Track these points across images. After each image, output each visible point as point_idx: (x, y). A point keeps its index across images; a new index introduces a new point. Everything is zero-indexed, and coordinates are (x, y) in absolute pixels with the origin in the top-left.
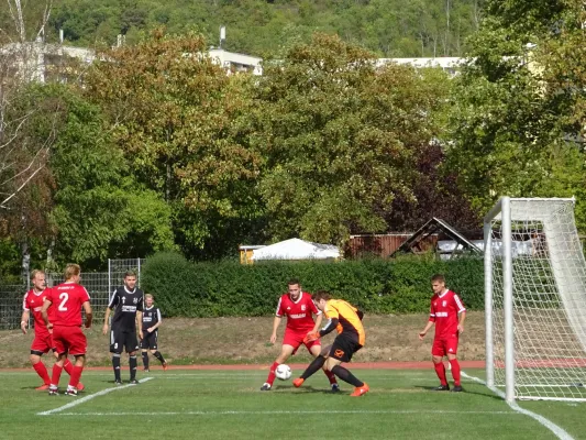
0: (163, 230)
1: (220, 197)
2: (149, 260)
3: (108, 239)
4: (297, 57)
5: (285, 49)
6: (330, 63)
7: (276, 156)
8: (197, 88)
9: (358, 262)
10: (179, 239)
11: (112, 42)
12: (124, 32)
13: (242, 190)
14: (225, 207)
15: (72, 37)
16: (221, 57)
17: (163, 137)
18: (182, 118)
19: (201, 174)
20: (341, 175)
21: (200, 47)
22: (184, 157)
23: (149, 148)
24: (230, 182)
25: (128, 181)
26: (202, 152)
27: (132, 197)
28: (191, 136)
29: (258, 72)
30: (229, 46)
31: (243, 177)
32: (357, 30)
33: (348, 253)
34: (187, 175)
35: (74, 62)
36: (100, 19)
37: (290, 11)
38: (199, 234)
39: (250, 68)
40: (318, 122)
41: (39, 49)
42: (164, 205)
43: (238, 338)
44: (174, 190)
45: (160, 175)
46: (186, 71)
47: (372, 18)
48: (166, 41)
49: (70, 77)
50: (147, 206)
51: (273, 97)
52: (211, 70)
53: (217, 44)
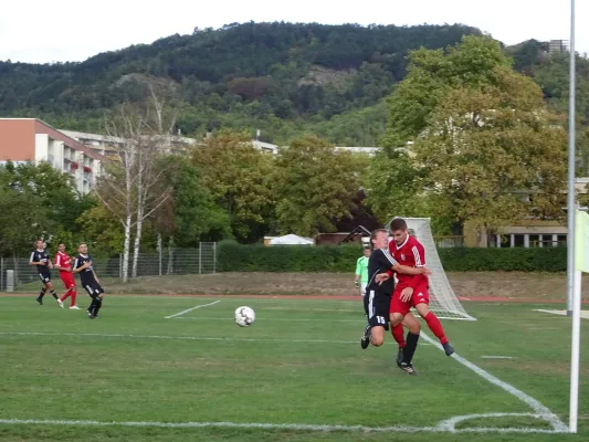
0: (228, 229)
1: (256, 213)
2: (220, 243)
3: (200, 232)
4: (296, 145)
5: (290, 141)
6: (312, 150)
7: (285, 193)
8: (249, 158)
9: (322, 246)
10: (235, 233)
11: (205, 136)
12: (210, 131)
13: (267, 210)
14: (259, 218)
15: (185, 133)
16: (258, 145)
17: (229, 183)
18: (239, 174)
19: (247, 202)
20: (317, 205)
21: (248, 139)
22: (240, 193)
23: (223, 188)
24: (262, 208)
25: (211, 204)
26: (248, 190)
27: (213, 212)
28: (244, 183)
29: (275, 152)
30: (261, 139)
31: (268, 204)
32: (323, 133)
33: (317, 242)
34: (241, 202)
35: (186, 145)
36: (199, 124)
37: (291, 123)
38: (244, 230)
39: (271, 150)
40: (306, 178)
41: (170, 138)
42: (227, 216)
43: (263, 283)
44: (233, 208)
45: (228, 201)
46: (242, 151)
47: (331, 128)
48: (232, 135)
49: (183, 152)
50: (220, 216)
51: (284, 164)
52: (253, 150)
53: (255, 138)
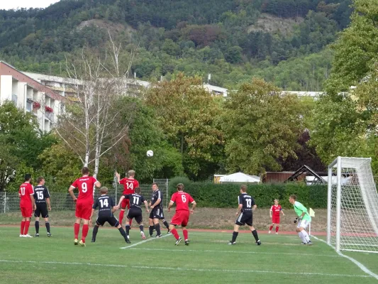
0: (180, 166)
1: (206, 153)
2: (172, 180)
3: (154, 169)
4: (245, 89)
5: (239, 85)
6: (260, 93)
7: (234, 133)
8: (199, 101)
9: (268, 184)
10: (186, 171)
11: (159, 79)
12: (164, 75)
13: (217, 149)
14: (208, 157)
15: (140, 77)
16: (209, 88)
17: (181, 123)
18: (190, 115)
19: (197, 141)
20: (264, 144)
21: (199, 83)
22: (190, 133)
23: (175, 128)
24: (211, 146)
25: (164, 143)
26: (198, 130)
27: (165, 151)
28: (194, 124)
29: (225, 95)
30: (212, 83)
31: (217, 144)
32: (271, 78)
33: (264, 180)
34: (191, 141)
35: (141, 87)
36: (153, 68)
37: (240, 68)
38: (195, 168)
39: (221, 93)
40: (254, 119)
41: (126, 81)
42: (180, 155)
43: (212, 218)
44: (185, 148)
45: (179, 141)
46: (193, 93)
47: (278, 73)
48: (184, 78)
49: (139, 95)
50: (173, 155)
51: (234, 107)
52: (204, 93)
53: (206, 81)
